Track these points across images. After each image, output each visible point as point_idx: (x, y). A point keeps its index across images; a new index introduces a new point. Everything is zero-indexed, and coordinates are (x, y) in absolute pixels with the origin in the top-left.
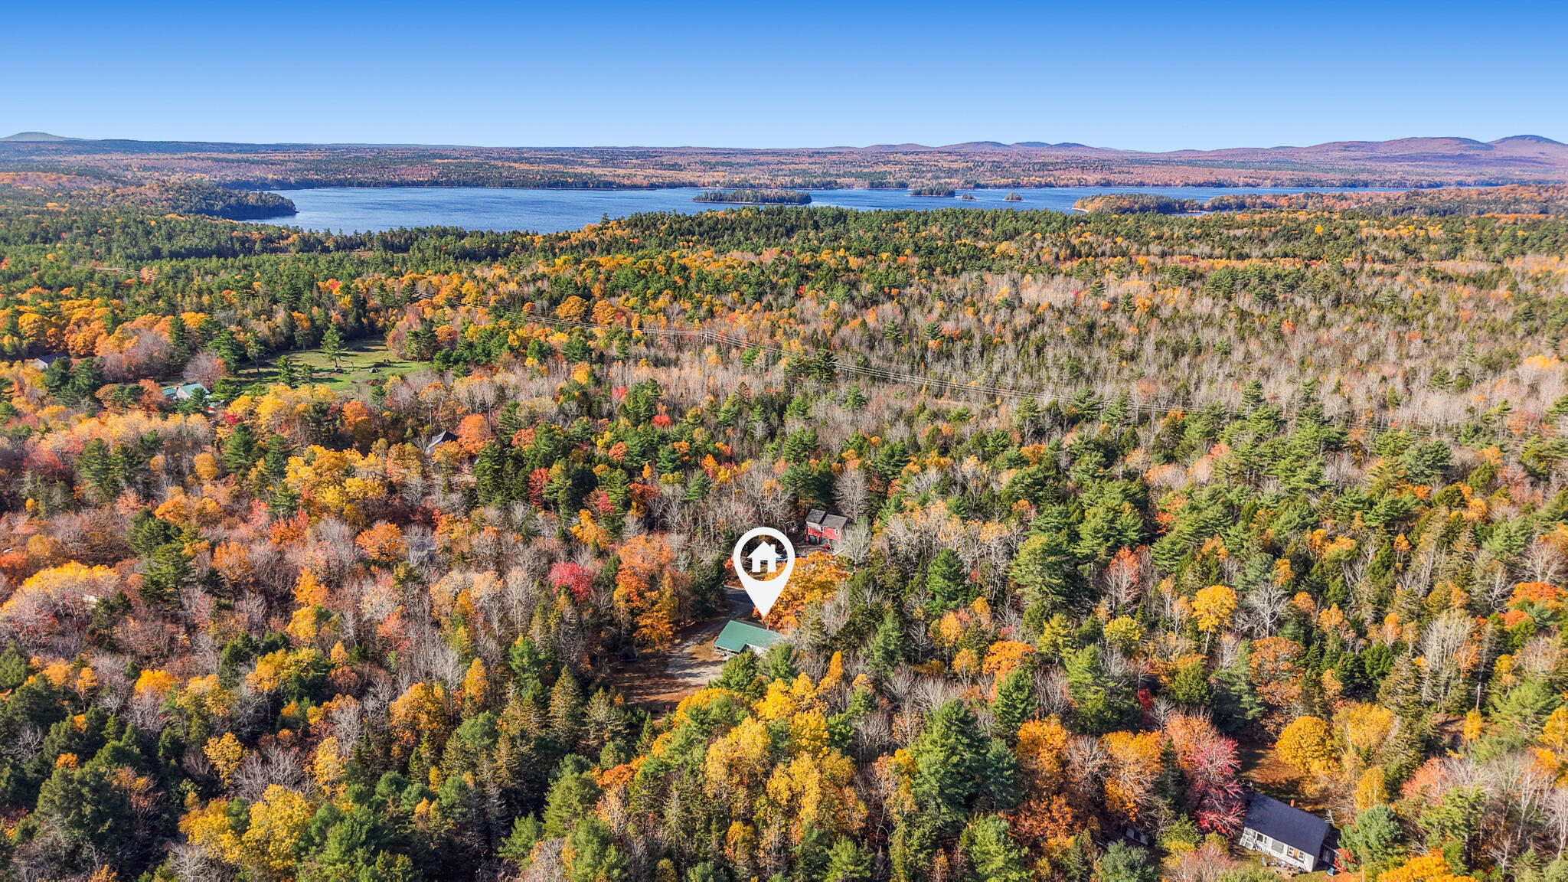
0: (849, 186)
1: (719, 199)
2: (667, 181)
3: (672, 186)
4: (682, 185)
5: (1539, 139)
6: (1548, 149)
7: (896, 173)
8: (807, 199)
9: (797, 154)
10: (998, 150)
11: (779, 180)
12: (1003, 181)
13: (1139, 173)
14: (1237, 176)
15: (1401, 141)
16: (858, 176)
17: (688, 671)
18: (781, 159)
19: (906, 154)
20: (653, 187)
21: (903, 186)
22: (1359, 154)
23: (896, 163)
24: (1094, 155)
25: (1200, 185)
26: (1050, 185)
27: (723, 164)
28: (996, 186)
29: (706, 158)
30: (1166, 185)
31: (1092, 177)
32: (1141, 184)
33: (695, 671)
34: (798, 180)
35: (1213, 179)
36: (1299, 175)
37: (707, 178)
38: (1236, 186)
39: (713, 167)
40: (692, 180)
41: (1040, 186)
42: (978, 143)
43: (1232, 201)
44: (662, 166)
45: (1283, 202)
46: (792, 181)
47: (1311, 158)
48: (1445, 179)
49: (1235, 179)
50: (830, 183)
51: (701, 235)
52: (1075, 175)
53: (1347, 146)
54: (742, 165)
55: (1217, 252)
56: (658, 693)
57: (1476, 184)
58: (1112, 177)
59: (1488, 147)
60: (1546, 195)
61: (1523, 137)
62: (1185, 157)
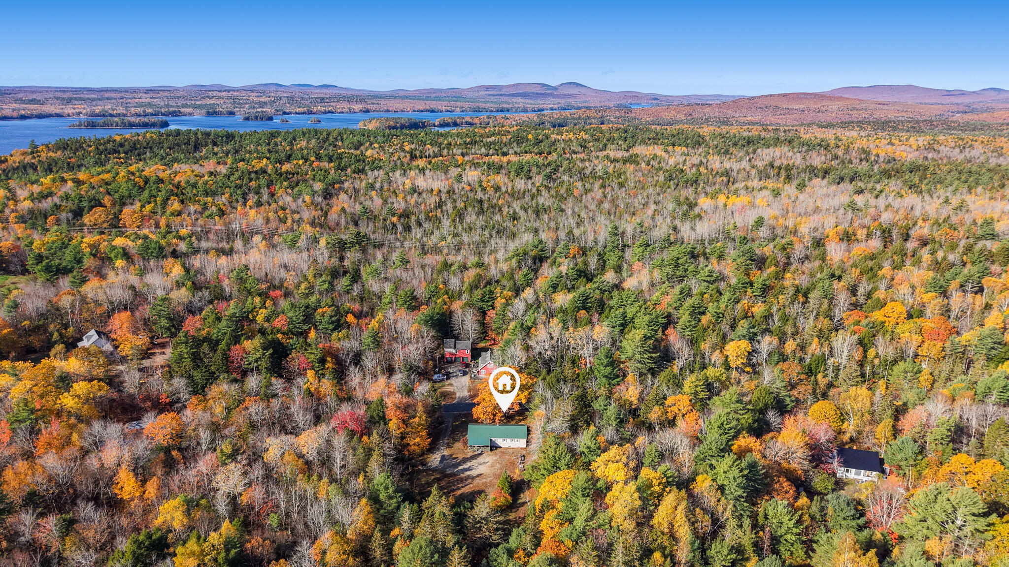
0: (190, 114)
1: (92, 126)
2: (35, 113)
3: (40, 116)
4: (49, 116)
5: (577, 85)
6: (583, 90)
7: (224, 106)
8: (165, 124)
9: (134, 91)
10: (282, 89)
11: (133, 110)
12: (301, 110)
13: (384, 104)
14: (441, 106)
15: (514, 85)
16: (196, 107)
17: (461, 468)
18: (123, 94)
19: (220, 91)
20: (23, 117)
21: (231, 113)
22: (494, 93)
23: (219, 98)
24: (349, 93)
25: (422, 111)
26: (331, 112)
27: (76, 99)
28: (297, 113)
29: (59, 95)
30: (402, 111)
31: (357, 107)
32: (388, 111)
33: (466, 466)
34: (149, 111)
35: (428, 108)
36: (473, 105)
37: (69, 110)
38: (441, 112)
39: (69, 101)
40: (58, 111)
41: (325, 113)
42: (266, 85)
43: (450, 121)
44: (22, 101)
45: (476, 121)
46: (144, 111)
47: (470, 95)
48: (545, 106)
49: (440, 107)
50: (175, 112)
51: (126, 153)
52: (345, 106)
53: (488, 88)
54: (93, 100)
55: (491, 152)
56: (459, 489)
57: (559, 109)
58: (369, 107)
59: (555, 88)
60: (600, 114)
61: (570, 83)
62: (401, 94)
